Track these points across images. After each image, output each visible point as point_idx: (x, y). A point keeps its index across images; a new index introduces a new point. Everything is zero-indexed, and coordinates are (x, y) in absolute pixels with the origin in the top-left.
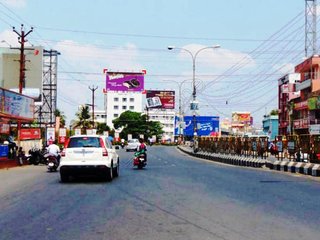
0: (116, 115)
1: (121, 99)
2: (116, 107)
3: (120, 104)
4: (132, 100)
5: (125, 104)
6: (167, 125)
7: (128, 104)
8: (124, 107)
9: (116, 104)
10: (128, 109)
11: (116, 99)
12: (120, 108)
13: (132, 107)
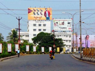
0: (34, 35)
1: (37, 25)
2: (35, 30)
3: (37, 28)
4: (45, 25)
5: (40, 28)
6: (67, 41)
7: (42, 28)
8: (40, 30)
9: (35, 28)
10: (42, 31)
11: (35, 25)
12: (37, 30)
13: (45, 30)
